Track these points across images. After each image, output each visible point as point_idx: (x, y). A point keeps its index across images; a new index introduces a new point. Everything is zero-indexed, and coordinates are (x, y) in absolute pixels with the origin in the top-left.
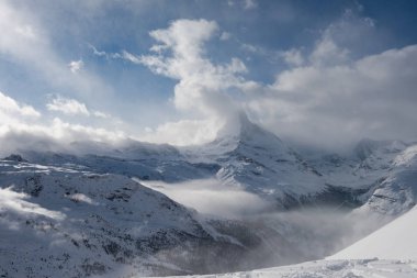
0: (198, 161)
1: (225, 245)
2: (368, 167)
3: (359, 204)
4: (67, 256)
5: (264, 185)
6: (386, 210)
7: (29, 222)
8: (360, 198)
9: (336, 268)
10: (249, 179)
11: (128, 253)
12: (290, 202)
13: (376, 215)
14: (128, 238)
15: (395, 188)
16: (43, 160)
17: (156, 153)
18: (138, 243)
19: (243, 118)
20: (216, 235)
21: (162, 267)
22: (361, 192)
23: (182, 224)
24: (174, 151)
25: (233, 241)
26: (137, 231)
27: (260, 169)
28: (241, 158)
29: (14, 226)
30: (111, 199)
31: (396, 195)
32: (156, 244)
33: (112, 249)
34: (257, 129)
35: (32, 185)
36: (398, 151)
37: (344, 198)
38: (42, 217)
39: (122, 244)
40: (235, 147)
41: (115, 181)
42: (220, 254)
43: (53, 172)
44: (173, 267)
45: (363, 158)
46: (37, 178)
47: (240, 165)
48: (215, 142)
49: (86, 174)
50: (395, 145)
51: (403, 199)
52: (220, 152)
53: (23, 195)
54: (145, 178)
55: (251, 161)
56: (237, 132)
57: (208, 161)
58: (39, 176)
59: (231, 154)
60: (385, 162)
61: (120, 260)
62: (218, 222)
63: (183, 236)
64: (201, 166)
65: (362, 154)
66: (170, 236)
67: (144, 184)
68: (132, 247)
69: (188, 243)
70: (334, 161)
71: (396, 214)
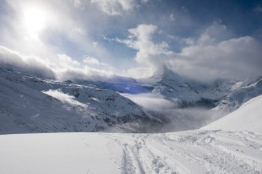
0: (144, 85)
1: (155, 121)
2: (219, 90)
3: (214, 106)
4: (89, 123)
5: (173, 96)
6: (226, 109)
7: (74, 107)
8: (215, 104)
9: (203, 133)
10: (167, 94)
11: (114, 123)
12: (184, 105)
13: (222, 111)
14: (114, 116)
15: (231, 99)
16: (80, 82)
17: (126, 81)
18: (118, 119)
19: (165, 67)
20: (151, 117)
21: (128, 129)
22: (216, 101)
23: (137, 112)
24: (134, 81)
25: (159, 120)
26: (117, 114)
27: (171, 90)
28: (163, 85)
29: (69, 109)
30: (107, 100)
31: (231, 103)
32: (126, 119)
33: (107, 120)
34: (171, 72)
35: (75, 93)
36: (233, 84)
37: (208, 104)
38: (79, 106)
39: (112, 119)
40: (161, 80)
41: (109, 93)
42: (152, 125)
43: (84, 88)
44: (132, 129)
45: (217, 86)
46: (77, 90)
47: (163, 88)
48: (152, 77)
49: (97, 89)
50: (232, 81)
51: (234, 105)
52: (154, 82)
53: (72, 97)
54: (122, 92)
55: (167, 86)
56: (162, 73)
57: (149, 86)
58: (78, 89)
59: (159, 83)
60: (227, 88)
61: (110, 125)
62: (152, 112)
63: (137, 117)
64: (146, 87)
65: (217, 84)
66: (132, 117)
67: (121, 94)
68: (116, 120)
69: (139, 120)
70: (204, 87)
71: (231, 111)
